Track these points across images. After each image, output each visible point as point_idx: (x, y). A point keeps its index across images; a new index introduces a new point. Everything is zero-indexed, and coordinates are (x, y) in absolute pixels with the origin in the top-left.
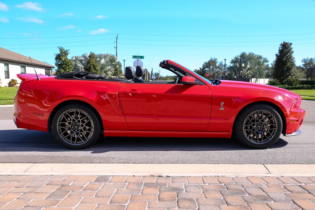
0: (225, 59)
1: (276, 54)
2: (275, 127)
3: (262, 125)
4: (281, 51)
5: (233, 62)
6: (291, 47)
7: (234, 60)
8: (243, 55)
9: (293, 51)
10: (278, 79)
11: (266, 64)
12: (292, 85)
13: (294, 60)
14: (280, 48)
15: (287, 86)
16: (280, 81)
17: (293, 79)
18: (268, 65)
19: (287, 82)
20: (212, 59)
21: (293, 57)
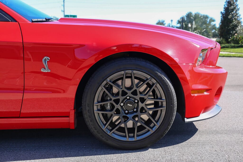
0: (172, 21)
1: (221, 12)
2: (162, 106)
3: (136, 101)
4: (227, 9)
5: (179, 22)
6: (237, 4)
7: (180, 20)
8: (189, 15)
9: (239, 8)
10: (223, 38)
11: (213, 23)
12: (238, 43)
13: (240, 17)
14: (225, 5)
15: (233, 45)
16: (226, 41)
17: (239, 38)
18: (215, 25)
19: (233, 40)
20: (160, 21)
21: (239, 14)
